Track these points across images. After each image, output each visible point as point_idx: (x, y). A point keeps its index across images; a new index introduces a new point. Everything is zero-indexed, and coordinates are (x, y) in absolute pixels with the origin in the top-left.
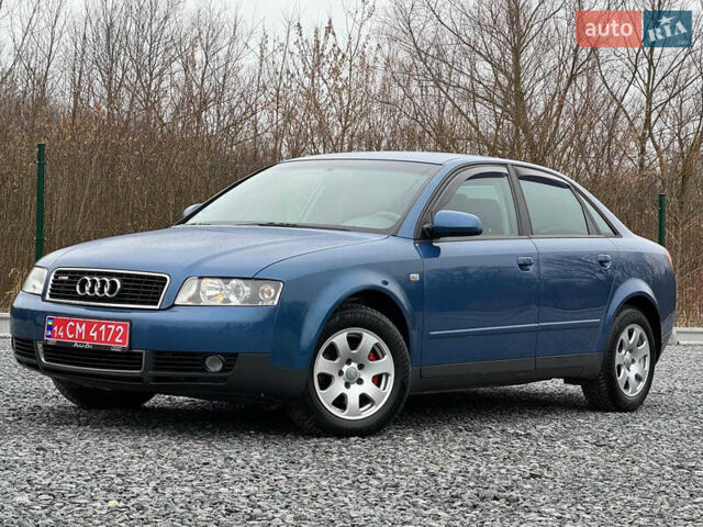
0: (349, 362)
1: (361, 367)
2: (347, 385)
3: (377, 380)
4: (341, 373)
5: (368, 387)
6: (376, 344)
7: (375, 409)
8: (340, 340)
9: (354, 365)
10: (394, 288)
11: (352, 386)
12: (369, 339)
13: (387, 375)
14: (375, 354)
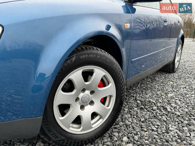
0: (84, 90)
1: (92, 92)
2: (82, 107)
3: (103, 101)
4: (77, 99)
5: (97, 107)
6: (104, 76)
7: (101, 122)
8: (76, 76)
9: (87, 92)
10: (114, 32)
11: (85, 107)
12: (99, 73)
13: (111, 96)
14: (103, 84)
